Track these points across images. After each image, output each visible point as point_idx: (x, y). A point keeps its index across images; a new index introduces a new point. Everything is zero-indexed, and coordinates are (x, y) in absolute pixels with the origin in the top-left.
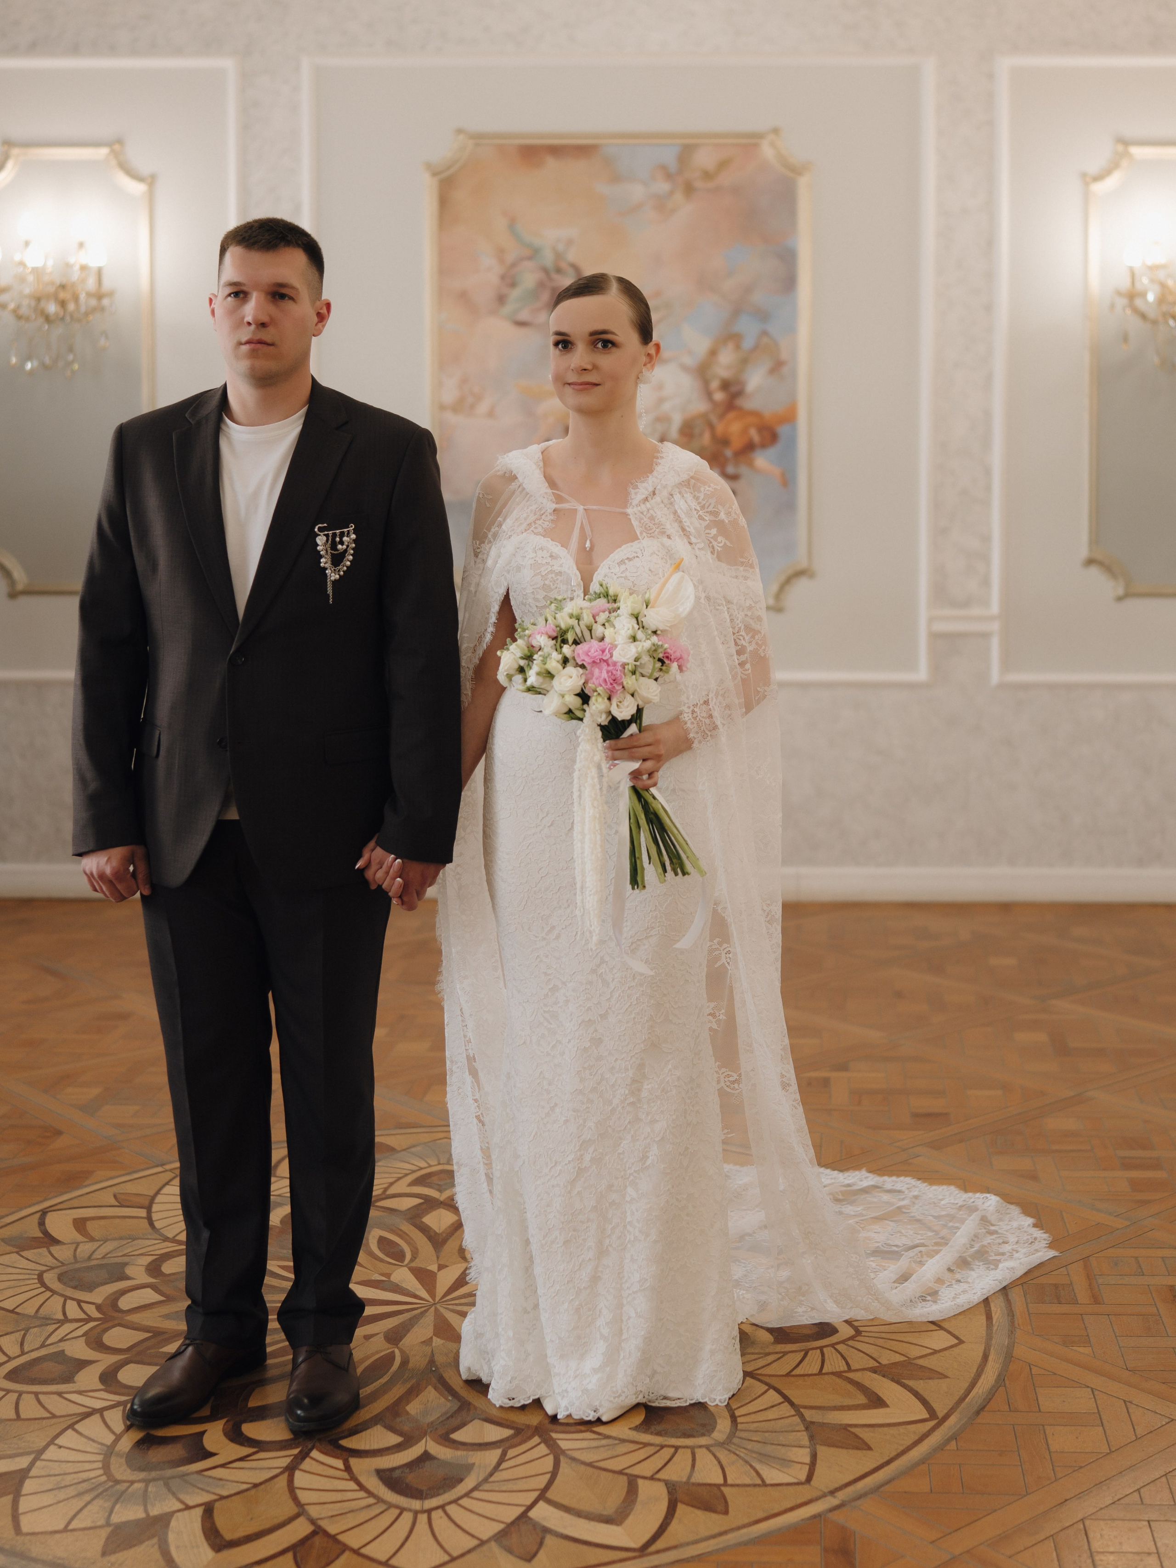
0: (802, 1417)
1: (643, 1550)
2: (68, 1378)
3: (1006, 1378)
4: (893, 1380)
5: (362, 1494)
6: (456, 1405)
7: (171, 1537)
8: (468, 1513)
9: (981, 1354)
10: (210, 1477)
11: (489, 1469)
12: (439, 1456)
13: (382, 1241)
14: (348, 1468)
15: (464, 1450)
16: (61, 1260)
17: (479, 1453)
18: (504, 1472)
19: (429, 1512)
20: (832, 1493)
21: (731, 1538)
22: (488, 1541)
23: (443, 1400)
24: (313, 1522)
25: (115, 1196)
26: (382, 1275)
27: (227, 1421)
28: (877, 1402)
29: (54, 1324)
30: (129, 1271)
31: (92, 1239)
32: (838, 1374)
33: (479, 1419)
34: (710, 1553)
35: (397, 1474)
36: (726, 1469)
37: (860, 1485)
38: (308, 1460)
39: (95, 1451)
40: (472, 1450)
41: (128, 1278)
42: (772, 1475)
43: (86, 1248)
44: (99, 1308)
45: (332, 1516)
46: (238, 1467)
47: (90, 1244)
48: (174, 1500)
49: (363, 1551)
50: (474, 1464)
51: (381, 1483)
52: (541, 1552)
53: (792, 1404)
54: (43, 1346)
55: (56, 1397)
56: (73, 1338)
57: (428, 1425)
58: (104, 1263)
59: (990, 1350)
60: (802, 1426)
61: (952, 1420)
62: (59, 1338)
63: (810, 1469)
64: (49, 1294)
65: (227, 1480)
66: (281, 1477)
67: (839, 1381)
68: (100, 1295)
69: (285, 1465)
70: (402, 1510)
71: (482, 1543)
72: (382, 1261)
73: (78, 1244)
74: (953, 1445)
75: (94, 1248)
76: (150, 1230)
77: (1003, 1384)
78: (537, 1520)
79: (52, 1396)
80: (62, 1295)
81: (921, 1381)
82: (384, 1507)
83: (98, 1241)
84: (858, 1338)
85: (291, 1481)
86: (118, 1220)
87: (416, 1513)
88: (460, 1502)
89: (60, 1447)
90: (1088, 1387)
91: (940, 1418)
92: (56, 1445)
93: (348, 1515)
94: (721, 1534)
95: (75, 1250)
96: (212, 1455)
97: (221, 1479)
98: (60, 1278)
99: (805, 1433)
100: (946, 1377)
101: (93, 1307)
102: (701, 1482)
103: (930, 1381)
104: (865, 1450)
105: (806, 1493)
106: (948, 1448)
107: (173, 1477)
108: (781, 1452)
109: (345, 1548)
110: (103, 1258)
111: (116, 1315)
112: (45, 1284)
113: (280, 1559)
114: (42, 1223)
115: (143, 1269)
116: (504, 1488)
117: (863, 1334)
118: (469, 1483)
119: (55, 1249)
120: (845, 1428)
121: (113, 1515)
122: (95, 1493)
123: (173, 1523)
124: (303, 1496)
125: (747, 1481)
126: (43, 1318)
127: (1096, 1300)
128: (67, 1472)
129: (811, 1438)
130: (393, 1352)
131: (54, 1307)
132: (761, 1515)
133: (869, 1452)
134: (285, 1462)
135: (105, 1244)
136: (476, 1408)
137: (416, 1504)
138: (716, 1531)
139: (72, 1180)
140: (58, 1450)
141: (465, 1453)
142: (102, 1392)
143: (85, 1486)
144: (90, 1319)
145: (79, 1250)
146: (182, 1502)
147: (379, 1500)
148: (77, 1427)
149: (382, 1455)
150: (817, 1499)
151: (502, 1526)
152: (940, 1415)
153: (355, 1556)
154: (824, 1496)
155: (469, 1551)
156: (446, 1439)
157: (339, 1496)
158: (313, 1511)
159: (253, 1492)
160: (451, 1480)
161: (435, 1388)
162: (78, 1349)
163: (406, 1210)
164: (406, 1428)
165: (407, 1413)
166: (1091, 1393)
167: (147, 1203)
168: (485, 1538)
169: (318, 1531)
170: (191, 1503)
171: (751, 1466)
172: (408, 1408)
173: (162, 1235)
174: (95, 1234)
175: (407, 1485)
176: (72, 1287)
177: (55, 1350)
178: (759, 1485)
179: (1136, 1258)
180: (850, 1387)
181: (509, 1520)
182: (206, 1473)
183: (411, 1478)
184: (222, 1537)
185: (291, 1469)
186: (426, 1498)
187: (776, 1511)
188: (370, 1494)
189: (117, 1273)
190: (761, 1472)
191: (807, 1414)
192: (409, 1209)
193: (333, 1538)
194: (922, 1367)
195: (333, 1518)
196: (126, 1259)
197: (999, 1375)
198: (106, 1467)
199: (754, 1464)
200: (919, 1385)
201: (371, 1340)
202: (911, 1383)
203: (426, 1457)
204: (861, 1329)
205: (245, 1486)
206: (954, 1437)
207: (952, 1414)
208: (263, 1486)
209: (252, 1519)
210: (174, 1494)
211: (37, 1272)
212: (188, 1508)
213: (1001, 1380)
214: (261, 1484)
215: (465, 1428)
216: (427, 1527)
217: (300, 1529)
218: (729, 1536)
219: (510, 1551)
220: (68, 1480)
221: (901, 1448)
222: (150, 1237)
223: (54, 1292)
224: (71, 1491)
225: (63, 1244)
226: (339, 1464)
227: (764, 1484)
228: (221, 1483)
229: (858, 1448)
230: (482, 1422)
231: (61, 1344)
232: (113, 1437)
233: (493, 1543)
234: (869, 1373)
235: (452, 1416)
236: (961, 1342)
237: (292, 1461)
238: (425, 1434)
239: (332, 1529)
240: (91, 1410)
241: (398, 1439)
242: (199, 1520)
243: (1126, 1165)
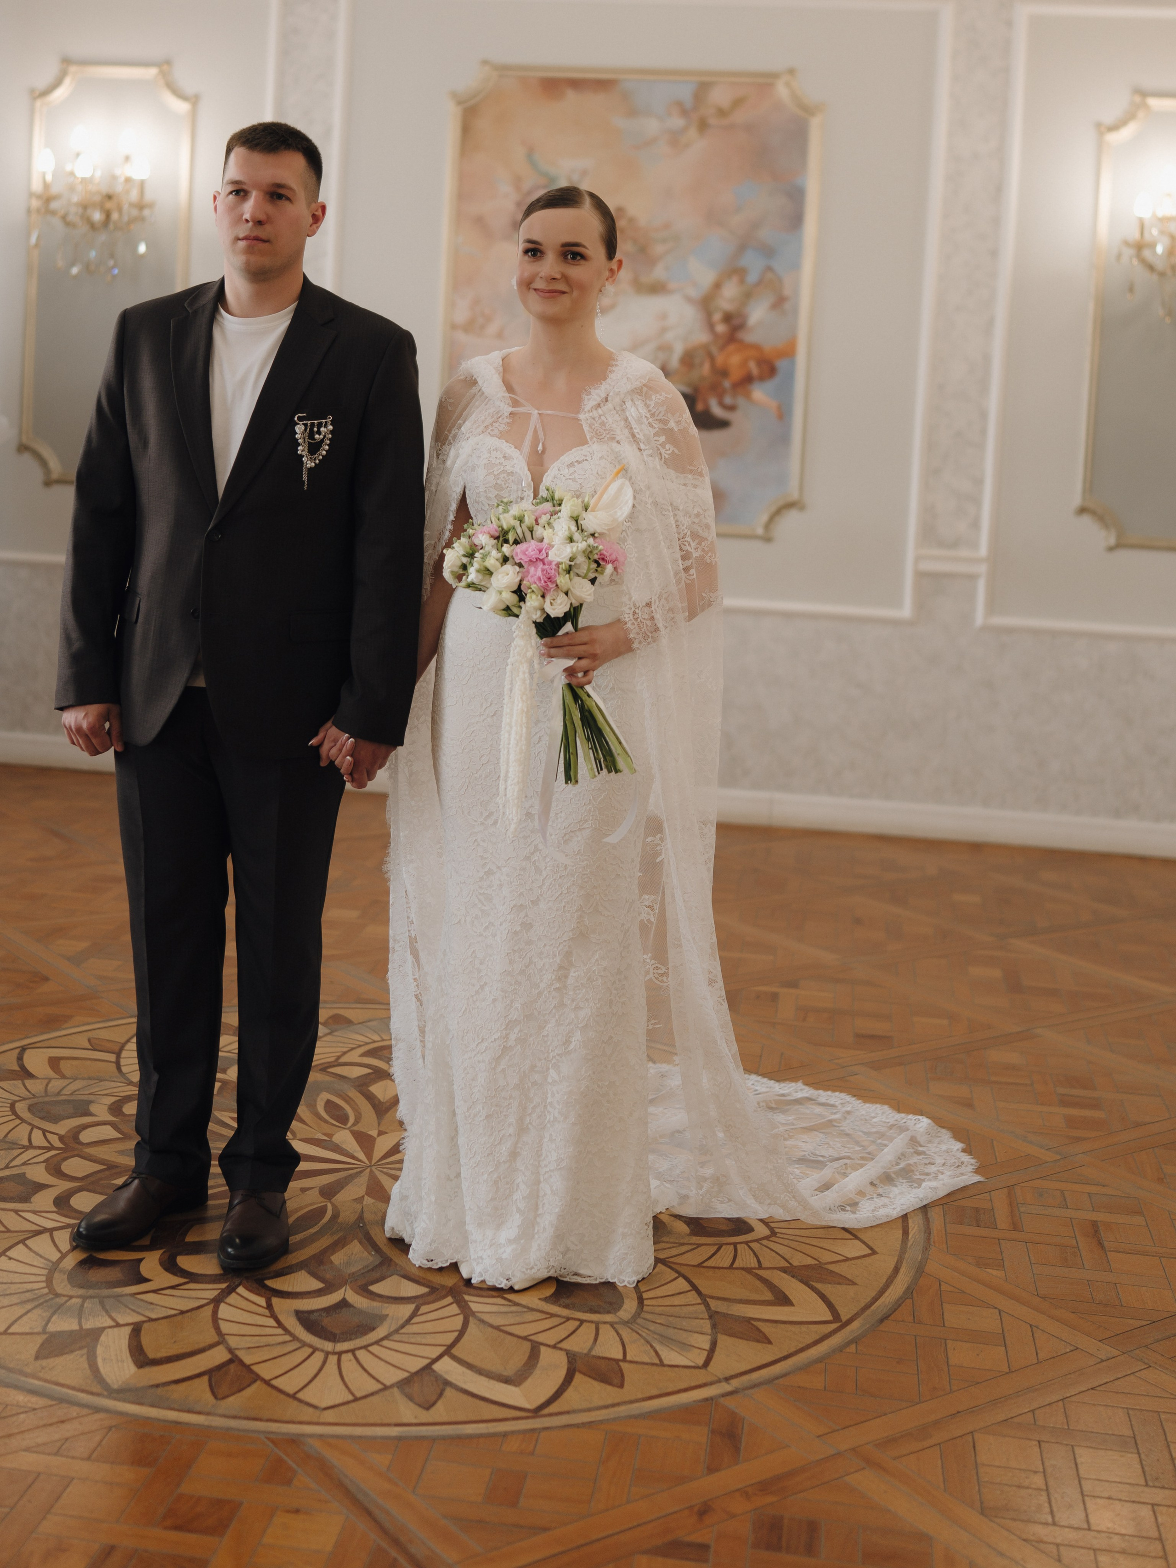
0: (707, 1306)
1: (537, 1412)
2: (26, 1199)
3: (914, 1291)
4: (801, 1281)
5: (280, 1331)
6: (378, 1260)
7: (100, 1350)
8: (376, 1360)
9: (893, 1266)
10: (142, 1300)
11: (401, 1322)
12: (355, 1305)
13: (328, 1103)
14: (269, 1306)
15: (380, 1302)
16: (33, 1092)
17: (394, 1306)
18: (415, 1326)
19: (340, 1354)
20: (727, 1379)
21: (623, 1410)
22: (392, 1386)
23: (367, 1253)
24: (231, 1351)
25: (89, 1040)
26: (325, 1134)
27: (164, 1252)
28: (783, 1300)
29: (20, 1148)
30: (93, 1108)
31: (64, 1077)
32: (749, 1270)
33: (398, 1275)
34: (601, 1422)
35: (314, 1317)
36: (626, 1346)
37: (755, 1376)
38: (233, 1295)
39: (41, 1266)
40: (387, 1303)
41: (91, 1115)
42: (671, 1356)
43: (57, 1084)
44: (61, 1138)
45: (249, 1348)
46: (168, 1293)
47: (62, 1081)
48: (107, 1317)
49: (274, 1382)
50: (388, 1315)
51: (298, 1324)
52: (440, 1404)
53: (699, 1293)
54: (7, 1167)
55: (12, 1214)
56: (35, 1163)
57: (349, 1274)
58: (71, 1099)
59: (902, 1263)
60: (706, 1314)
61: (855, 1325)
62: (22, 1161)
63: (708, 1355)
64: (18, 1121)
65: (157, 1305)
66: (206, 1308)
67: (748, 1276)
68: (64, 1127)
69: (212, 1297)
70: (315, 1350)
71: (386, 1388)
72: (326, 1121)
73: (50, 1080)
74: (852, 1348)
75: (64, 1084)
76: (117, 1074)
77: (910, 1296)
78: (440, 1372)
79: (9, 1212)
80: (30, 1124)
81: (830, 1285)
82: (298, 1345)
83: (68, 1078)
84: (773, 1239)
85: (215, 1312)
86: (88, 1062)
87: (327, 1354)
88: (370, 1348)
89: (10, 1258)
90: (996, 1308)
91: (843, 1322)
92: (7, 1256)
93: (265, 1348)
94: (613, 1405)
95: (47, 1085)
96: (147, 1280)
97: (152, 1303)
98: (30, 1109)
99: (708, 1321)
100: (854, 1284)
101: (56, 1137)
102: (601, 1355)
103: (838, 1286)
104: (765, 1343)
105: (701, 1376)
106: (848, 1350)
107: (109, 1297)
108: (683, 1336)
109: (257, 1377)
110: (71, 1094)
111: (76, 1146)
112: (16, 1113)
113: (197, 1381)
114: (20, 1058)
115: (106, 1108)
116: (413, 1340)
117: (778, 1235)
118: (381, 1332)
119: (28, 1082)
120: (749, 1320)
121: (50, 1324)
122: (36, 1303)
123: (103, 1338)
124: (225, 1327)
125: (646, 1359)
126: (10, 1143)
127: (1016, 1227)
128: (13, 1281)
129: (714, 1326)
130: (326, 1206)
131: (21, 1134)
132: (655, 1392)
133: (769, 1346)
134: (212, 1294)
135: (74, 1083)
136: (396, 1264)
137: (328, 1346)
138: (610, 1402)
139: (52, 1022)
140: (8, 1261)
141: (380, 1304)
142: (55, 1214)
143: (28, 1296)
144: (52, 1148)
145: (50, 1085)
146: (114, 1320)
147: (295, 1338)
148: (27, 1242)
149: (302, 1298)
150: (711, 1383)
151: (406, 1375)
152: (844, 1318)
153: (265, 1386)
154: (719, 1381)
155: (372, 1394)
156: (364, 1290)
157: (258, 1331)
158: (233, 1342)
159: (180, 1317)
160: (365, 1328)
161: (360, 1243)
162: (38, 1173)
163: (355, 1078)
164: (328, 1276)
165: (332, 1262)
166: (998, 1313)
167: (117, 1049)
168: (388, 1383)
169: (235, 1359)
170: (121, 1322)
171: (652, 1346)
172: (333, 1258)
173: (127, 1079)
174: (67, 1073)
175: (322, 1327)
176: (40, 1118)
177: (17, 1172)
178: (656, 1365)
179: (1062, 1192)
180: (758, 1283)
181: (414, 1370)
182: (139, 1296)
183: (327, 1322)
184: (146, 1355)
185: (217, 1302)
186: (339, 1341)
187: (669, 1390)
188: (287, 1331)
189: (82, 1109)
190: (660, 1353)
191: (713, 1304)
192: (358, 1077)
193: (248, 1368)
194: (832, 1272)
195: (250, 1350)
196: (91, 1098)
197: (908, 1288)
198: (49, 1281)
199: (654, 1345)
200: (827, 1289)
201: (307, 1192)
202: (819, 1286)
203: (344, 1304)
204: (777, 1230)
205: (173, 1312)
206: (855, 1341)
207: (856, 1319)
208: (189, 1314)
209: (175, 1342)
210: (107, 1312)
211: (10, 1101)
212: (118, 1325)
213: (909, 1293)
214: (187, 1311)
215: (383, 1283)
216: (336, 1367)
217: (219, 1356)
218: (622, 1408)
219: (410, 1398)
220: (13, 1288)
221: (801, 1346)
222: (116, 1080)
223: (23, 1120)
224: (15, 1299)
225: (37, 1078)
226: (262, 1301)
227: (662, 1364)
228: (152, 1306)
229: (758, 1341)
230: (400, 1278)
231: (23, 1167)
232: (59, 1255)
233: (395, 1390)
234: (779, 1272)
235: (372, 1270)
236: (874, 1252)
237: (219, 1294)
238: (345, 1284)
239: (247, 1360)
240: (42, 1229)
241: (320, 1285)
242: (127, 1337)
243: (1065, 1102)
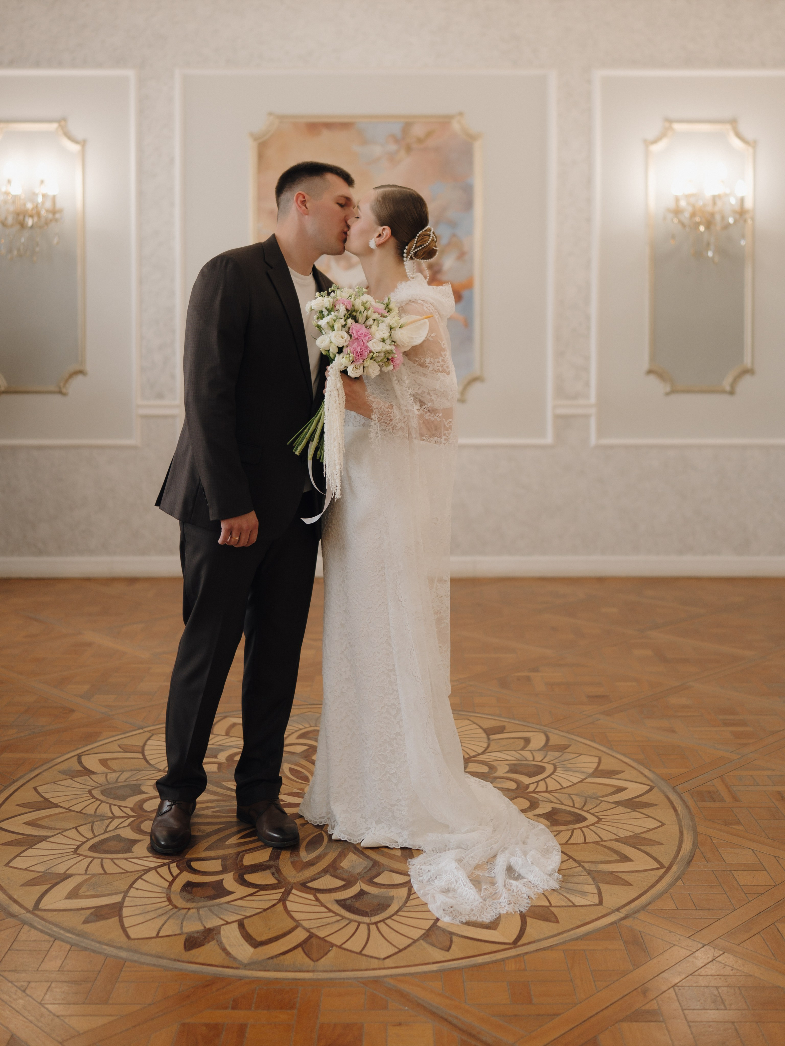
0: (583, 867)
1: (515, 943)
2: (128, 850)
3: (698, 844)
4: (630, 846)
5: (331, 914)
6: (371, 863)
7: (224, 940)
8: (401, 924)
9: (678, 831)
10: (235, 905)
11: (404, 899)
12: (371, 892)
13: (291, 770)
14: (317, 900)
15: (385, 889)
16: (99, 783)
17: (394, 890)
18: (413, 901)
19: (376, 923)
20: (618, 910)
21: (566, 936)
22: (418, 940)
23: (361, 860)
24: (307, 930)
25: (119, 746)
26: (299, 789)
27: (234, 874)
28: (625, 859)
29: (108, 819)
30: (144, 788)
31: (114, 771)
32: (596, 843)
33: (388, 871)
34: (557, 945)
35: (348, 902)
36: (548, 897)
37: (633, 905)
38: (291, 895)
39: (160, 891)
40: (390, 889)
41: (144, 793)
42: (578, 900)
43: (112, 777)
44: (132, 810)
45: (318, 927)
46: (250, 899)
47: (114, 774)
48: (218, 919)
49: (344, 946)
50: (393, 896)
51: (341, 908)
52: (453, 946)
53: (575, 860)
54: (106, 832)
55: (124, 861)
56: (123, 827)
57: (357, 874)
58: (126, 784)
59: (682, 828)
60: (585, 872)
61: (674, 868)
62: (114, 827)
63: (599, 897)
64: (98, 802)
65: (246, 907)
66: (278, 905)
67: (598, 847)
68: (132, 801)
69: (279, 898)
70: (359, 923)
71: (415, 941)
72: (296, 782)
73: (107, 774)
74: (680, 882)
75: (117, 776)
76: (148, 766)
77: (697, 848)
78: (443, 927)
79: (122, 860)
80: (107, 803)
81: (648, 847)
82: (348, 922)
83: (118, 772)
84: (601, 822)
85: (285, 907)
86: (126, 760)
87: (368, 925)
88: (393, 918)
89: (138, 889)
90: (750, 849)
91: (667, 867)
92: (134, 888)
93: (327, 926)
94: (559, 934)
95: (106, 777)
96: (232, 893)
97: (242, 907)
98: (103, 792)
99: (588, 876)
100: (662, 844)
101: (129, 810)
102: (536, 905)
103: (653, 846)
104: (628, 885)
105: (601, 911)
106: (677, 884)
107: (214, 906)
108: (578, 887)
109: (332, 945)
110: (125, 781)
111: (144, 814)
112: (95, 797)
113: (295, 952)
114: (80, 762)
115: (152, 788)
116: (417, 910)
117: (603, 820)
118: (394, 907)
119: (93, 777)
120: (612, 873)
121: (184, 928)
122: (168, 916)
123: (222, 932)
124: (297, 916)
125: (564, 904)
126: (101, 816)
127: (736, 800)
128: (147, 904)
129: (593, 879)
130: (321, 833)
131: (104, 809)
132: (579, 923)
133: (631, 887)
134: (278, 896)
135: (123, 774)
136: (383, 865)
137: (366, 920)
138: (556, 932)
139: (90, 738)
140: (137, 891)
141: (385, 890)
142: (151, 858)
143: (160, 911)
144: (129, 817)
145: (108, 777)
146: (223, 920)
147: (343, 918)
148: (143, 877)
149: (335, 892)
150: (609, 914)
151: (423, 931)
152: (667, 865)
153: (340, 950)
154: (613, 912)
155: (409, 946)
156: (371, 882)
157: (318, 916)
158: (306, 924)
159: (265, 913)
160: (383, 906)
161: (354, 854)
162: (128, 834)
163: (300, 753)
164: (345, 876)
165: (343, 868)
166: (752, 852)
167: (140, 750)
168: (416, 938)
169: (312, 936)
170: (229, 921)
171: (563, 895)
172: (342, 865)
173: (157, 768)
174: (116, 768)
175: (357, 909)
176: (112, 798)
177: (114, 834)
178: (572, 906)
179: (752, 776)
180: (606, 850)
181: (427, 928)
182: (232, 903)
183: (358, 904)
184: (255, 939)
185: (283, 900)
186: (371, 916)
187: (587, 921)
188: (337, 914)
189: (136, 790)
190: (571, 899)
191: (586, 865)
192: (302, 752)
193: (323, 939)
194: (645, 838)
195: (319, 928)
196: (139, 782)
197: (693, 843)
198: (169, 900)
199: (564, 895)
200: (648, 849)
201: (305, 826)
202: (642, 847)
203: (362, 893)
204: (601, 817)
205: (259, 911)
206: (679, 878)
207: (673, 865)
208: (269, 910)
209: (269, 929)
210: (216, 915)
211: (87, 790)
212: (228, 923)
213: (695, 845)
214: (268, 909)
215: (381, 876)
216: (377, 932)
217: (300, 936)
218: (565, 935)
219: (433, 945)
220: (149, 908)
221: (650, 884)
222: (149, 769)
223: (102, 802)
224: (153, 915)
225: (97, 773)
226: (311, 897)
227: (574, 906)
228: (243, 908)
229: (623, 885)
230: (389, 872)
231: (116, 831)
232: (168, 884)
233: (421, 941)
234: (615, 842)
235: (370, 869)
236: (663, 824)
237: (282, 895)
238: (358, 880)
239: (321, 934)
240: (149, 868)
241: (340, 883)
242: (238, 930)
243: (727, 724)
